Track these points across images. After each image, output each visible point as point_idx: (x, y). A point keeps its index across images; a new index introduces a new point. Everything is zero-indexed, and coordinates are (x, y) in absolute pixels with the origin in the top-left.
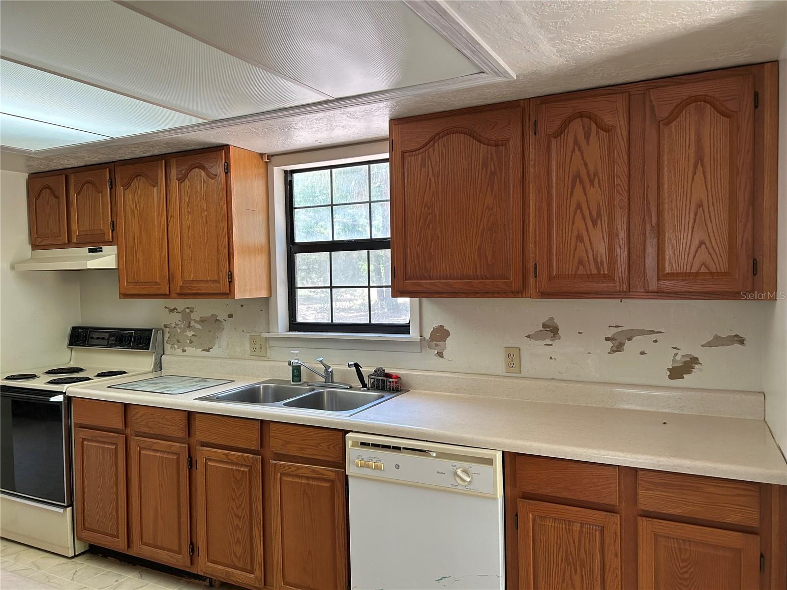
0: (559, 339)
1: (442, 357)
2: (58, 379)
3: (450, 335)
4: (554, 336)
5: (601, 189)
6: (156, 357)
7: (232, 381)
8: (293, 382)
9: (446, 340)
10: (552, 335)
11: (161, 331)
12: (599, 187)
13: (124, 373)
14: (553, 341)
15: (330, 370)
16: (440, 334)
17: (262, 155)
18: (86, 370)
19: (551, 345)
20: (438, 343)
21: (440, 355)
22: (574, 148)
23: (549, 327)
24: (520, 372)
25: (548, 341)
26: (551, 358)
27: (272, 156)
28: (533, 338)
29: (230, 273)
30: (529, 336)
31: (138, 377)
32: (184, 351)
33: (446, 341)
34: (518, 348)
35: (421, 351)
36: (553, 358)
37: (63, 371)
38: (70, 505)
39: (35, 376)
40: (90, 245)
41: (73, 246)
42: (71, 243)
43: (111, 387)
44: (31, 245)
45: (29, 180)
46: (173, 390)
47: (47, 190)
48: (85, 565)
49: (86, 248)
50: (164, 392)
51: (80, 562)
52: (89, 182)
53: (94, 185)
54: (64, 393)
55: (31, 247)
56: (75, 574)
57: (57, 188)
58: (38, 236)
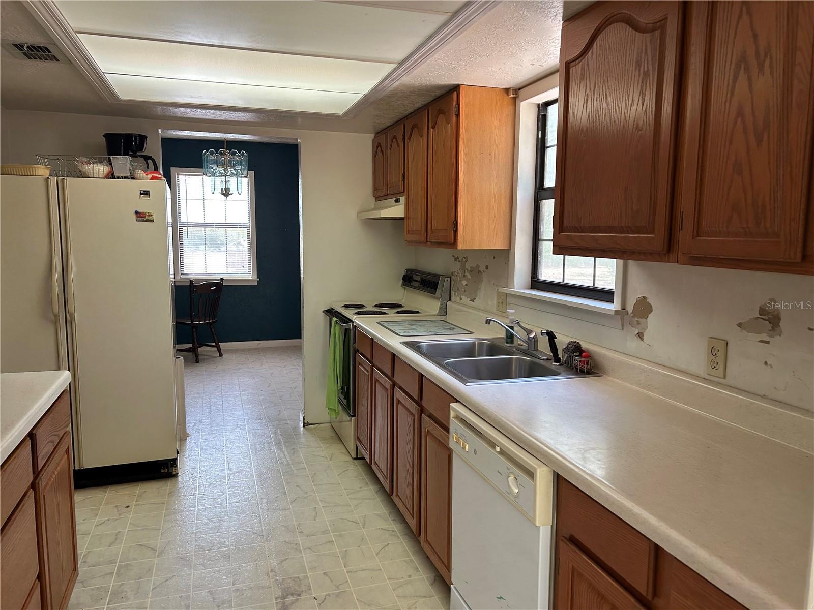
0: (780, 335)
1: (642, 339)
2: (360, 312)
3: (652, 311)
4: (773, 329)
5: (773, 77)
6: (441, 302)
7: (472, 333)
8: (506, 343)
9: (647, 317)
10: (769, 326)
11: (449, 279)
12: (771, 74)
13: (418, 312)
14: (771, 336)
15: (532, 336)
16: (644, 308)
17: (507, 90)
18: (404, 307)
19: (768, 342)
20: (640, 320)
21: (640, 336)
22: (741, 11)
23: (768, 313)
24: (725, 377)
25: (765, 337)
26: (766, 363)
27: (520, 89)
28: (745, 329)
29: (455, 222)
30: (740, 325)
31: (428, 317)
32: (461, 299)
33: (648, 319)
34: (724, 340)
35: (623, 329)
36: (769, 363)
37: (387, 306)
38: (354, 416)
39: (363, 306)
40: (395, 195)
41: (389, 197)
42: (388, 195)
43: (379, 323)
44: (374, 197)
45: (373, 140)
46: (408, 332)
47: (379, 147)
48: (357, 468)
49: (394, 199)
50: (400, 333)
51: (357, 464)
52: (395, 137)
53: (397, 141)
54: (353, 322)
55: (374, 199)
56: (344, 472)
57: (383, 145)
58: (376, 189)
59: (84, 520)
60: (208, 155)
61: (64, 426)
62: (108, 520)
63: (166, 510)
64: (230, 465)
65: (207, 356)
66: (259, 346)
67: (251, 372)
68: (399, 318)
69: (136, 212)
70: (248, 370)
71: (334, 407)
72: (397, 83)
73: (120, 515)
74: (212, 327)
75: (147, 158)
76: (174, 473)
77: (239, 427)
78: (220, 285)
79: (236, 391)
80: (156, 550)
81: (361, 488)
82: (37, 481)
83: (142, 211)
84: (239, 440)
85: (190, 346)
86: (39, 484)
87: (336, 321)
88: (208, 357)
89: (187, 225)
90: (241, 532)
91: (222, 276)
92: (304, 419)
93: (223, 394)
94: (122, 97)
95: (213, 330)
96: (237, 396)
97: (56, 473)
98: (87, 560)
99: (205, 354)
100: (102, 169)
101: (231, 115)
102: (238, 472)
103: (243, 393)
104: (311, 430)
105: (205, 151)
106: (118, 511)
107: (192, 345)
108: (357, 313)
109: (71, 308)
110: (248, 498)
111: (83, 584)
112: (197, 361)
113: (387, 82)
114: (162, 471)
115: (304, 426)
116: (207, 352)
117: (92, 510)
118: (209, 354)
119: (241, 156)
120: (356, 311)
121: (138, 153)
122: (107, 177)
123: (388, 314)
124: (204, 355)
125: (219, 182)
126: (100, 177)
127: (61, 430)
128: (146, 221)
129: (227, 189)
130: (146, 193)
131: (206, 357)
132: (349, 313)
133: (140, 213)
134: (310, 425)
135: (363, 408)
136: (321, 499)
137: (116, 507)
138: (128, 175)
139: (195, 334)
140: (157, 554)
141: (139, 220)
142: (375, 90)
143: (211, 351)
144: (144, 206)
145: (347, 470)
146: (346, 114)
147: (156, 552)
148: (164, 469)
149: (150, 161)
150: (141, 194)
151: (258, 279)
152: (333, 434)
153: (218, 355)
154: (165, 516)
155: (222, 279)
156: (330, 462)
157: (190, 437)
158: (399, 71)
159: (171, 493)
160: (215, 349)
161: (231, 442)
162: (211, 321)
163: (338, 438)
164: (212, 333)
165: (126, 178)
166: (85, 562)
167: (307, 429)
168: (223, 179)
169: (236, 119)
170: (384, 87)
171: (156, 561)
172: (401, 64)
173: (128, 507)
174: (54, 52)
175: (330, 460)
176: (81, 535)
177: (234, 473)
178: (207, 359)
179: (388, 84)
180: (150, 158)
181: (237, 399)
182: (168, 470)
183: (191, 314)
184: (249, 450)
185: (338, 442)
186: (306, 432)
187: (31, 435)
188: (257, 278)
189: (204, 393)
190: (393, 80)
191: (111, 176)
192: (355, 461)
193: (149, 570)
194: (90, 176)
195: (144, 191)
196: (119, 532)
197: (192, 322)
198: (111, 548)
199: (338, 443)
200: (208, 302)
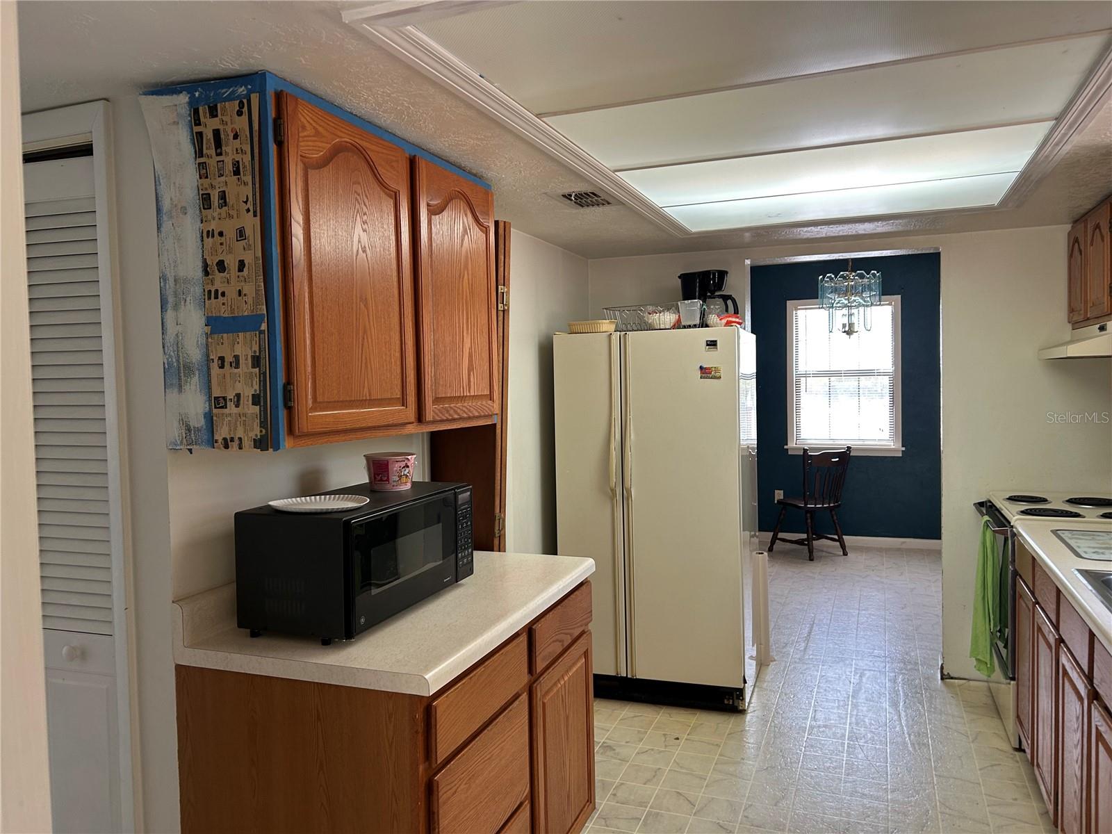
2: (1034, 509)
37: (1090, 502)
38: (1013, 679)
39: (1044, 500)
40: (1100, 320)
41: (1091, 322)
42: (1088, 319)
43: (1055, 532)
44: (1069, 322)
45: (1069, 234)
46: (1103, 553)
47: (1076, 244)
48: (1017, 765)
49: (1098, 326)
50: (1086, 552)
51: (1018, 759)
52: (1098, 227)
53: (1100, 230)
54: (1012, 527)
55: (1069, 326)
56: (992, 766)
57: (1081, 240)
58: (1071, 310)
59: (627, 742)
60: (827, 281)
61: (579, 624)
62: (652, 750)
63: (720, 755)
64: (817, 712)
65: (826, 552)
66: (904, 546)
67: (882, 583)
68: (1103, 526)
69: (701, 368)
70: (878, 579)
71: (984, 658)
72: (1067, 148)
73: (666, 746)
74: (833, 513)
75: (726, 298)
76: (741, 708)
77: (843, 661)
78: (845, 457)
79: (853, 609)
80: (695, 806)
81: (1016, 799)
82: (535, 685)
83: (707, 366)
84: (839, 680)
85: (804, 536)
86: (536, 688)
87: (986, 522)
88: (828, 554)
89: (806, 375)
90: (807, 815)
91: (849, 443)
92: (942, 668)
93: (834, 609)
94: (694, 229)
95: (835, 518)
96: (853, 616)
97: (566, 678)
98: (618, 795)
99: (825, 549)
100: (669, 318)
101: (831, 229)
102: (825, 726)
103: (864, 612)
104: (952, 686)
105: (821, 277)
106: (665, 741)
107: (806, 535)
108: (1025, 512)
109: (627, 484)
110: (829, 768)
111: (606, 822)
112: (811, 559)
113: (1048, 149)
114: (726, 702)
115: (942, 679)
116: (829, 547)
117: (639, 732)
118: (830, 550)
119: (874, 278)
120: (1023, 508)
121: (717, 294)
122: (674, 327)
123: (1084, 517)
124: (823, 551)
125: (840, 317)
126: (667, 327)
127: (574, 628)
128: (711, 378)
129: (851, 325)
130: (712, 344)
131: (824, 554)
132: (1012, 513)
133: (706, 369)
134: (952, 678)
135: (1025, 669)
136: (941, 800)
137: (665, 735)
138: (697, 322)
139: (809, 521)
140: (694, 811)
141: (704, 378)
142: (1033, 162)
143: (834, 547)
144: (710, 359)
145: (1000, 764)
146: (1004, 202)
147: (694, 809)
148: (728, 700)
149: (729, 302)
150: (708, 345)
151: (904, 449)
152: (989, 701)
153: (842, 553)
154: (716, 764)
155: (849, 448)
156: (972, 745)
157: (774, 663)
158: (1062, 129)
159: (731, 734)
160: (838, 543)
161: (826, 682)
162: (832, 505)
163: (996, 710)
164: (834, 521)
165: (695, 326)
166: (615, 795)
167: (945, 684)
168: (845, 311)
169: (841, 234)
170: (1047, 157)
171: (691, 819)
172: (1059, 119)
173: (677, 739)
174: (603, 196)
175: (973, 742)
176: (620, 760)
177: (819, 727)
178: (825, 557)
179: (1051, 151)
180: (729, 297)
181: (853, 619)
182: (733, 702)
183: (804, 493)
184: (848, 698)
185: (995, 716)
186: (944, 688)
187: (530, 631)
188: (903, 446)
189: (809, 604)
190: (1057, 144)
191: (678, 325)
192: (1016, 753)
193: (680, 829)
194: (656, 328)
195: (711, 341)
196: (660, 769)
197: (806, 504)
198: (646, 786)
199: (993, 717)
200: (827, 478)
